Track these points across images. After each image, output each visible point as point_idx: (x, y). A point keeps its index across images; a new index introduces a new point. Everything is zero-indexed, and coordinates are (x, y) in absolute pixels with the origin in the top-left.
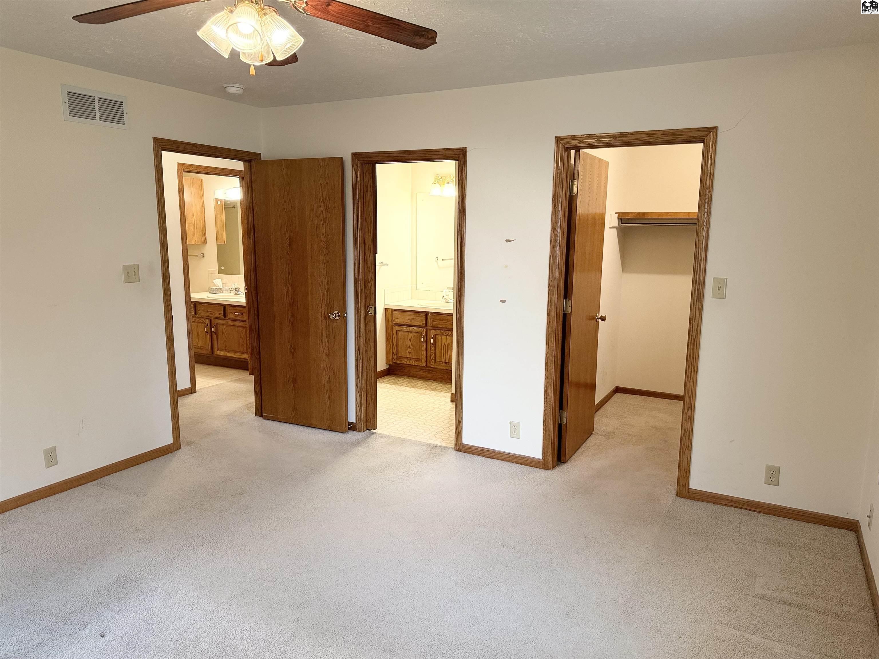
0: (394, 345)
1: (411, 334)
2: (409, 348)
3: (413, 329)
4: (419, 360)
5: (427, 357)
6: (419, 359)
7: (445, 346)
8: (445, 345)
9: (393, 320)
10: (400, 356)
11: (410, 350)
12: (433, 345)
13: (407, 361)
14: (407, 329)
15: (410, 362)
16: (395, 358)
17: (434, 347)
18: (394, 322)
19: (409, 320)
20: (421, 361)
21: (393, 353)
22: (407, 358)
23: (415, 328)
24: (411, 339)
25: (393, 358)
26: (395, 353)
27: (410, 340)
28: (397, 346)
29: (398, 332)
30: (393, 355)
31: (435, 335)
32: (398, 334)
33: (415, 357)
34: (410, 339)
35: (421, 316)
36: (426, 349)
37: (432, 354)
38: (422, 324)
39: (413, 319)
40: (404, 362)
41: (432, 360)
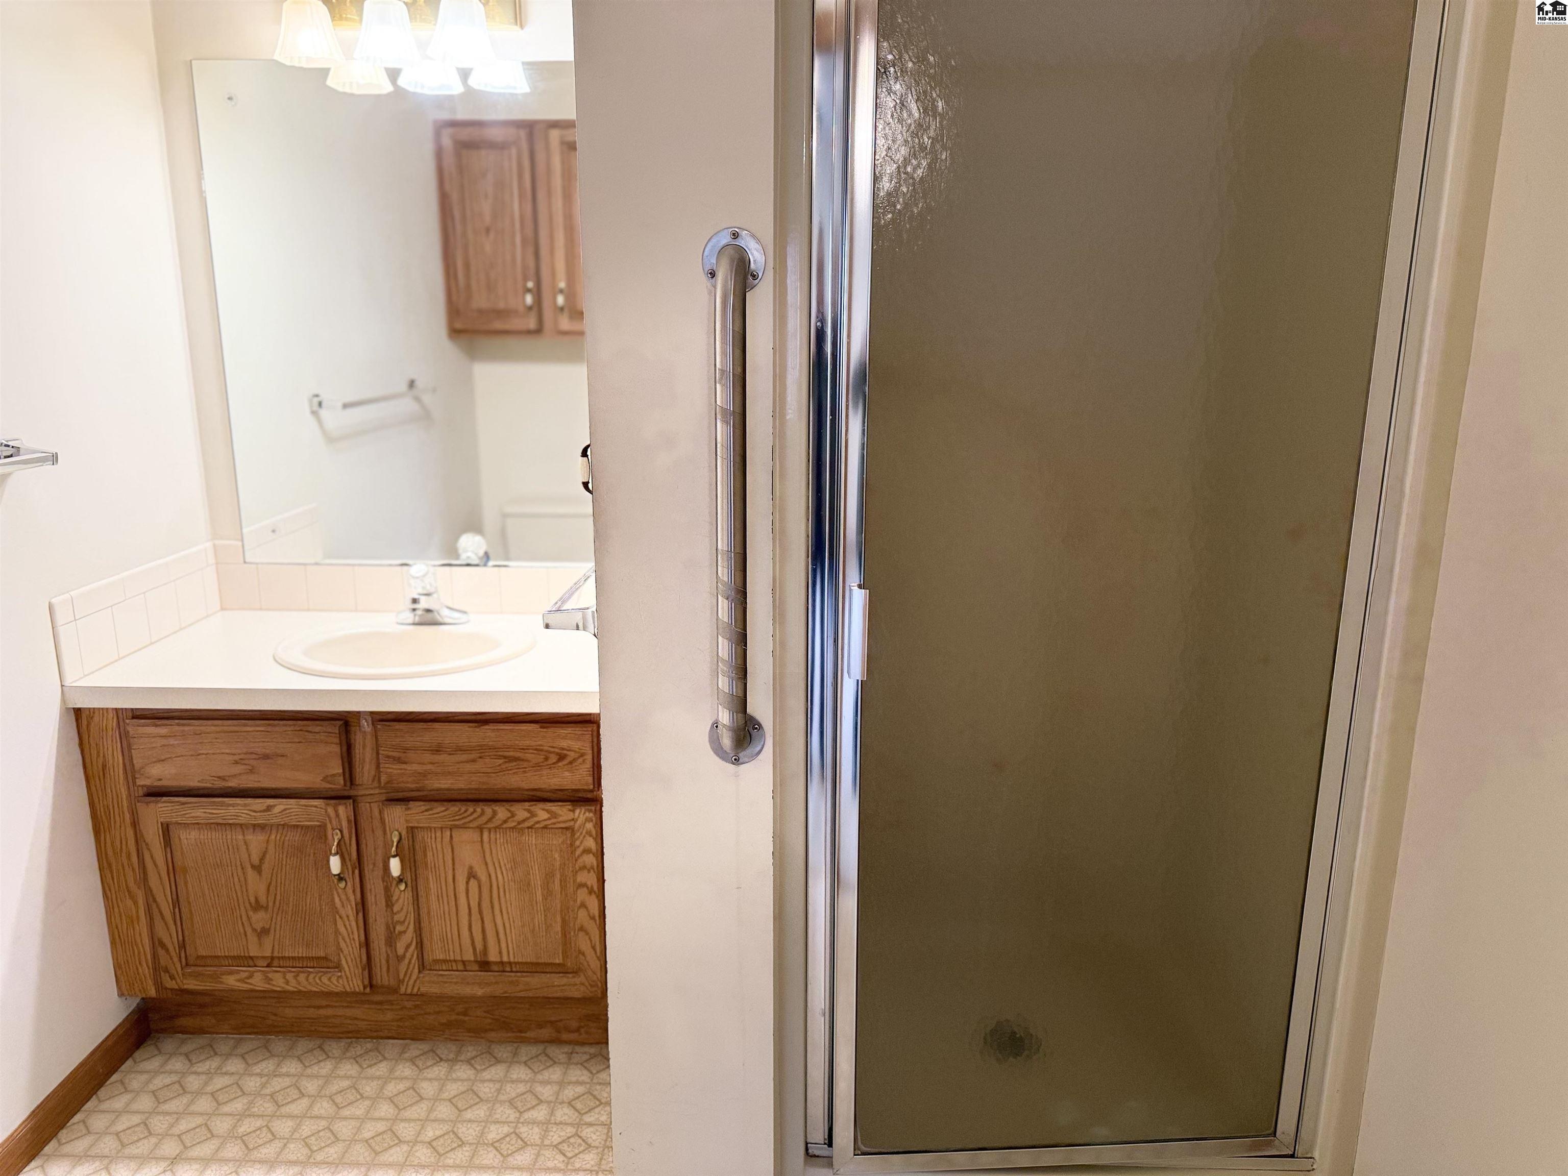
0: (160, 898)
1: (256, 840)
2: (257, 906)
3: (269, 808)
4: (326, 964)
5: (367, 943)
6: (325, 958)
7: (474, 883)
8: (471, 875)
9: (131, 772)
10: (202, 952)
11: (260, 919)
12: (402, 887)
13: (251, 976)
14: (232, 811)
15: (268, 980)
16: (176, 967)
17: (409, 894)
18: (140, 782)
19: (236, 762)
20: (338, 967)
21: (157, 944)
22: (248, 961)
23: (280, 805)
24: (262, 860)
25: (157, 969)
26: (172, 943)
27: (258, 869)
28: (176, 902)
29: (174, 832)
30: (161, 952)
31: (412, 830)
32: (175, 841)
33: (301, 952)
34: (256, 861)
35: (310, 736)
36: (363, 906)
37: (399, 928)
38: (325, 779)
39: (266, 757)
40: (231, 981)
41: (400, 959)
